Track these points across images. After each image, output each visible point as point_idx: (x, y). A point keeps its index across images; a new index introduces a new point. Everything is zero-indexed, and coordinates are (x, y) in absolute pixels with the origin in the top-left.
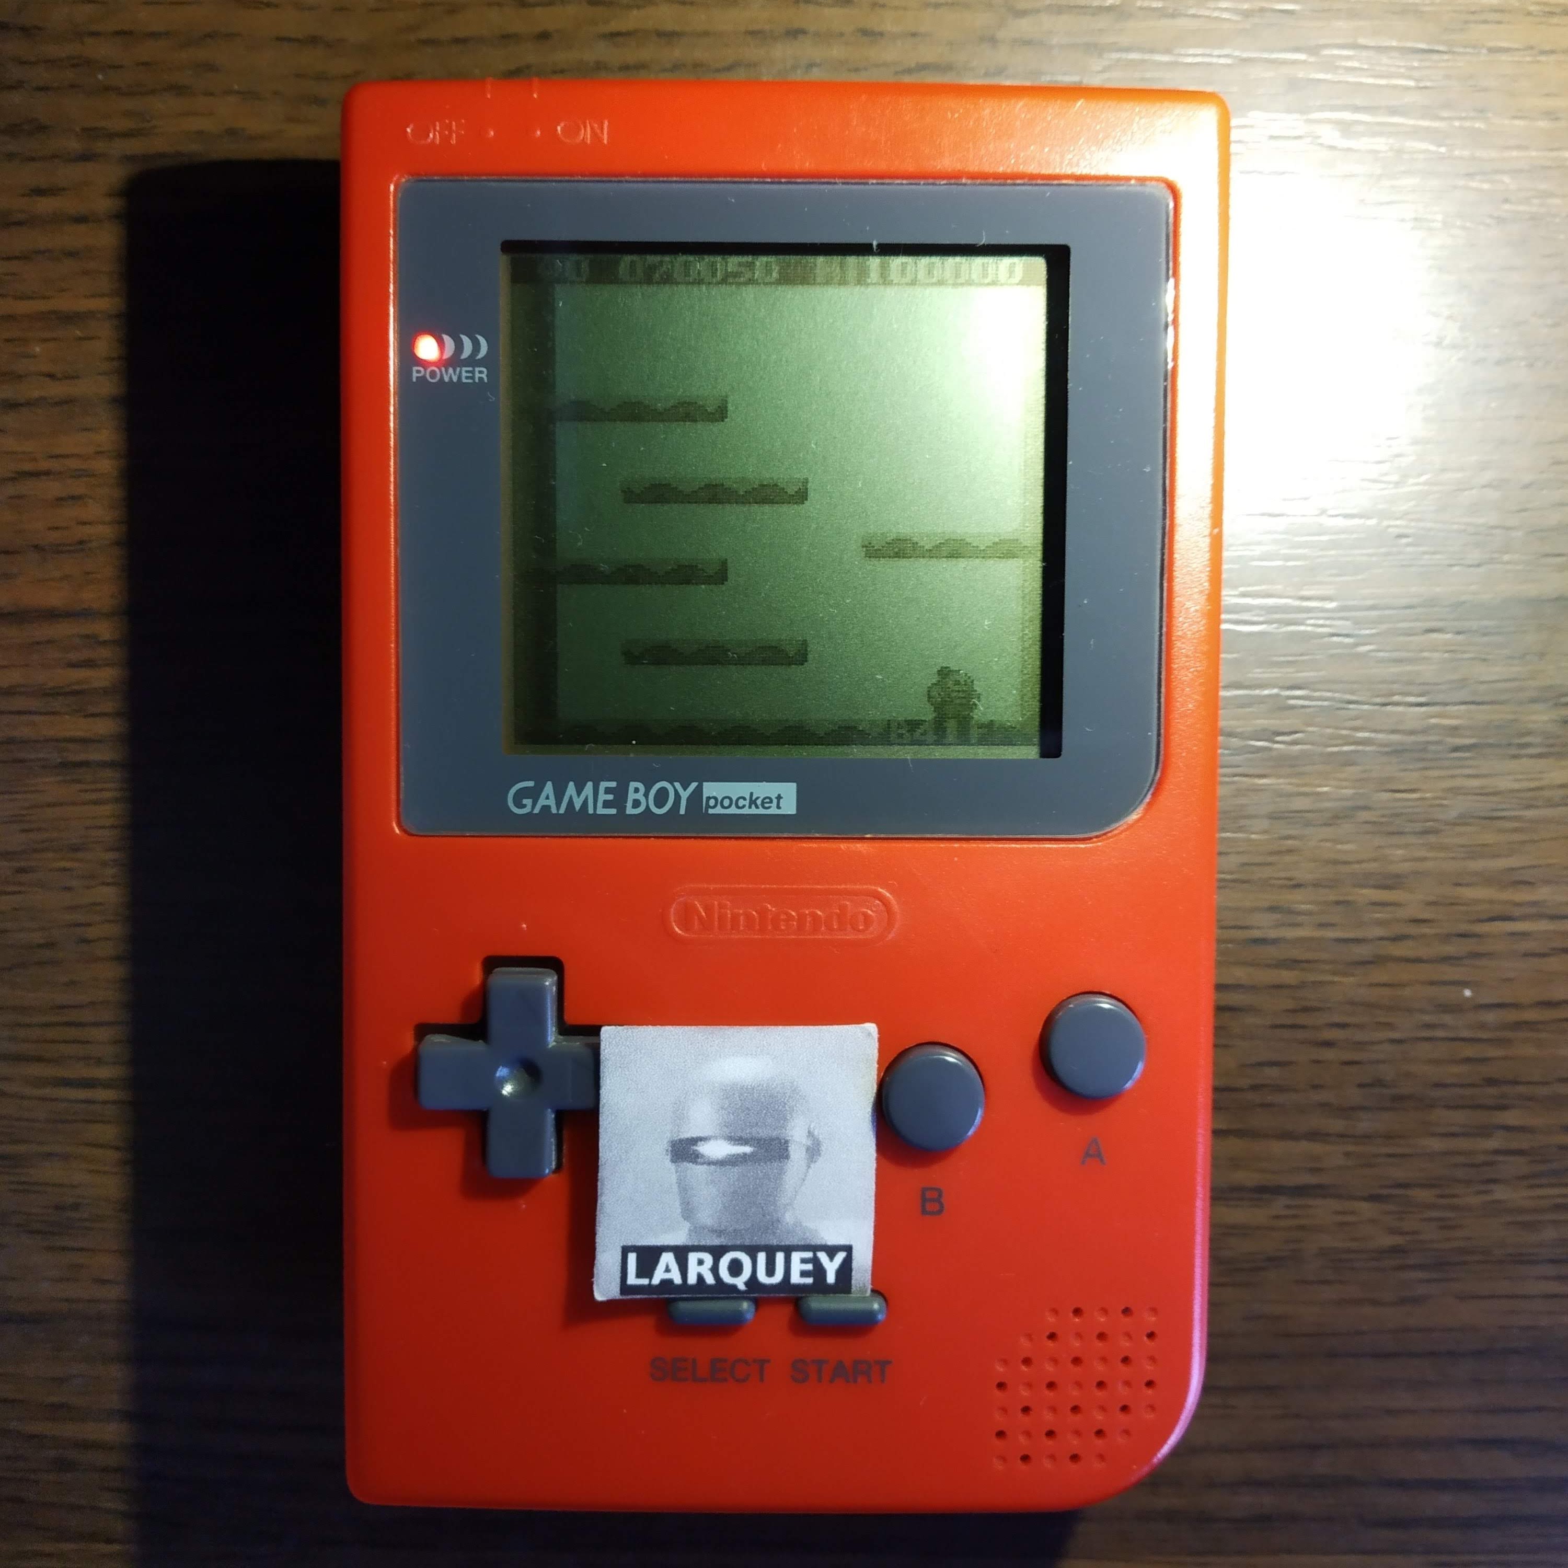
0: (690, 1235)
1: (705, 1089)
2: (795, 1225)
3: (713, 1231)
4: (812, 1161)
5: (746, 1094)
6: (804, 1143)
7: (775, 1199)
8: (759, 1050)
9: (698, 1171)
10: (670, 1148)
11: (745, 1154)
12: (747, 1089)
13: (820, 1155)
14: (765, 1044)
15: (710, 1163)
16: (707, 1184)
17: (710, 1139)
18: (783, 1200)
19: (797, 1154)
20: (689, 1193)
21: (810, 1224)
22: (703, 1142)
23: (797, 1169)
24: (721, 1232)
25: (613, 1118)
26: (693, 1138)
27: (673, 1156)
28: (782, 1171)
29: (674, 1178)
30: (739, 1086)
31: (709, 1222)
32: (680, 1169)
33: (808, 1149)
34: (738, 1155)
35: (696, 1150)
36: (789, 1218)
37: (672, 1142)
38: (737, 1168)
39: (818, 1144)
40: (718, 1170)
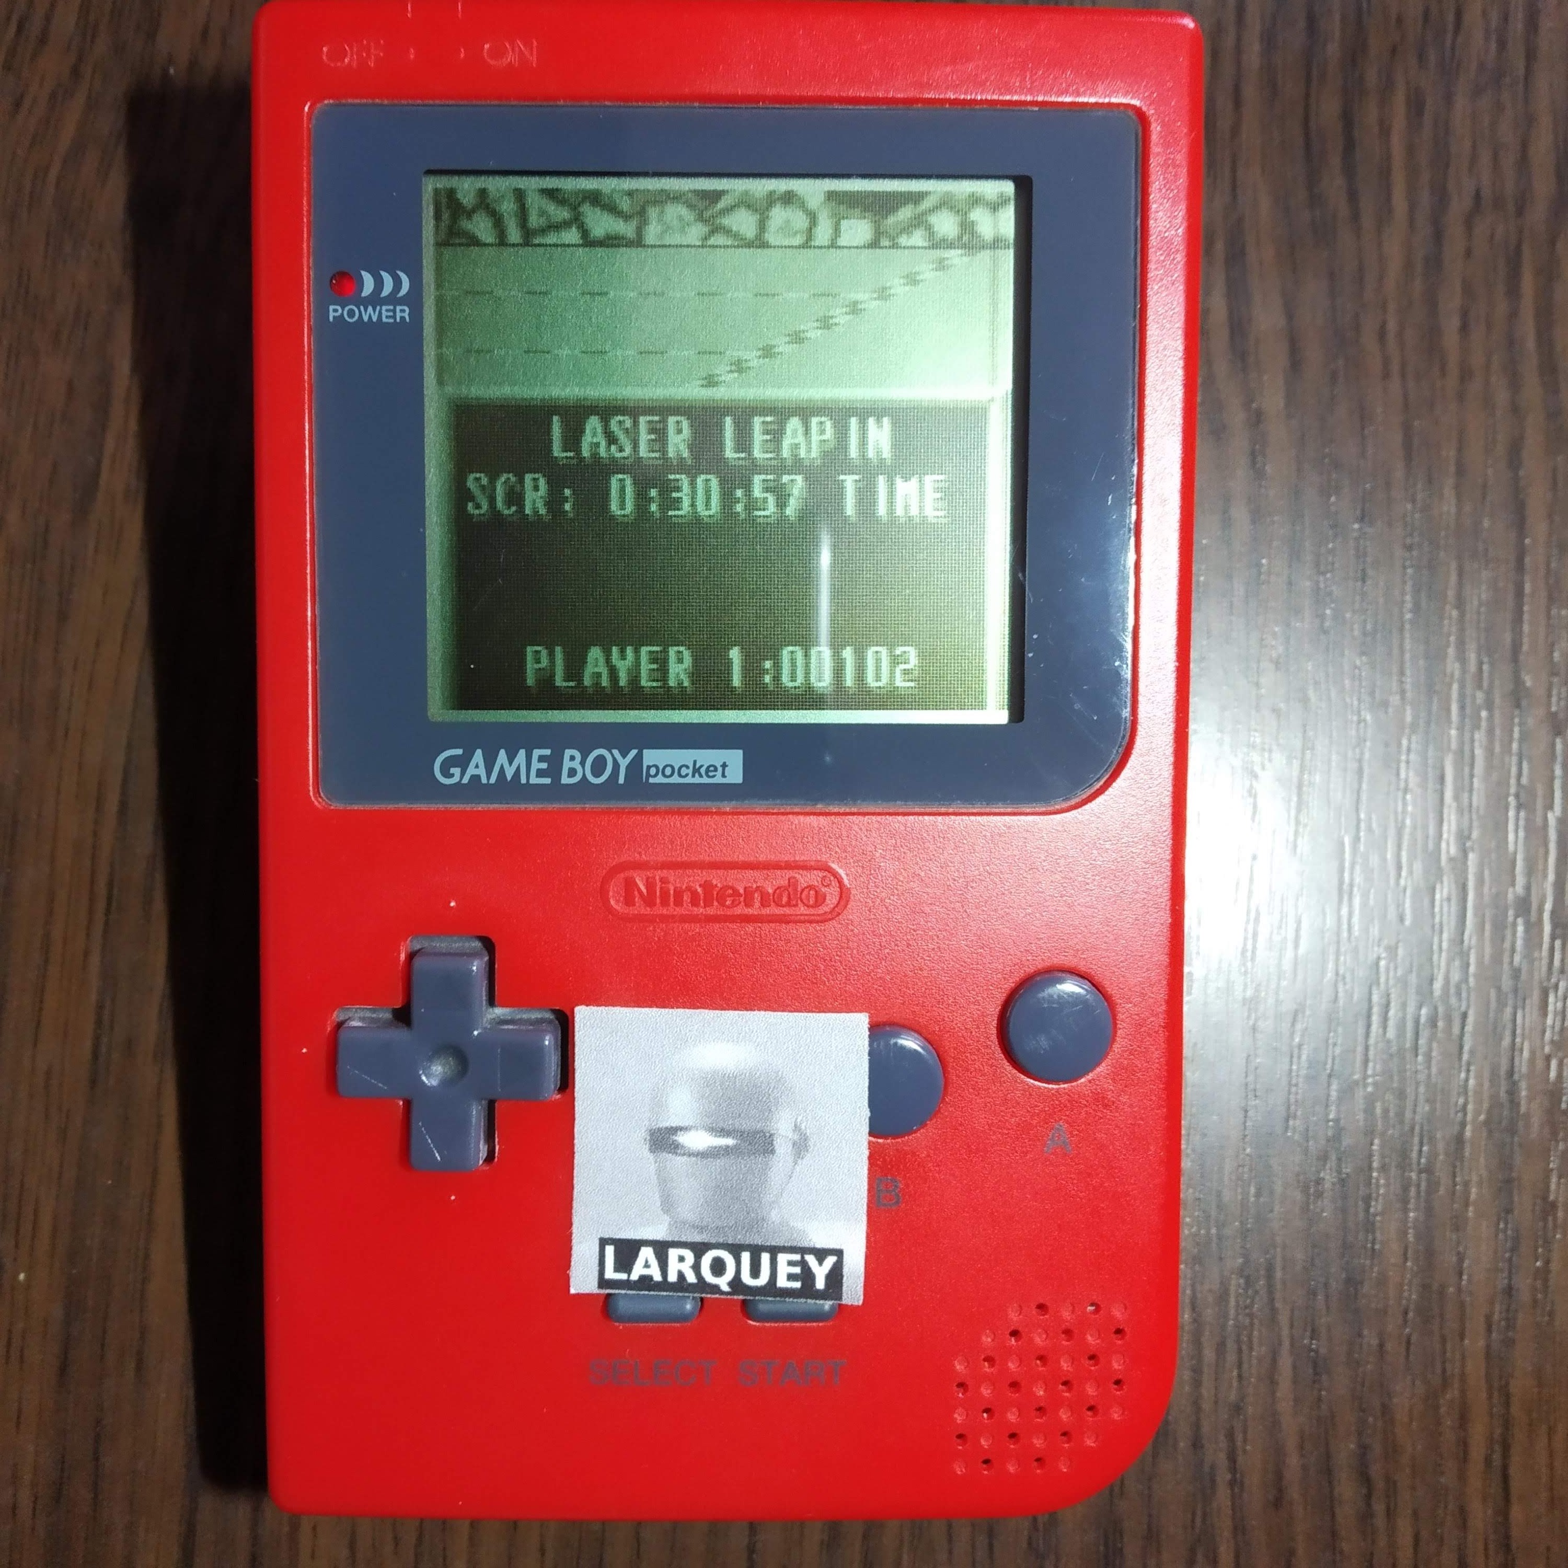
0: (671, 1230)
1: (685, 1077)
2: (781, 1224)
3: (694, 1227)
4: (799, 1158)
5: (728, 1083)
6: (790, 1137)
7: (759, 1196)
8: (741, 1036)
9: (678, 1163)
10: (649, 1137)
12: (729, 1077)
13: (807, 1151)
16: (687, 1176)
17: (690, 1129)
18: (768, 1198)
20: (668, 1185)
22: (682, 1132)
23: (783, 1165)
24: (702, 1228)
25: (588, 1103)
26: (672, 1127)
27: (651, 1146)
28: (767, 1167)
30: (719, 1074)
31: (689, 1216)
32: (658, 1160)
34: (719, 1147)
35: (676, 1140)
36: (774, 1217)
37: (650, 1130)
38: (718, 1160)
39: (805, 1140)
40: (699, 1162)
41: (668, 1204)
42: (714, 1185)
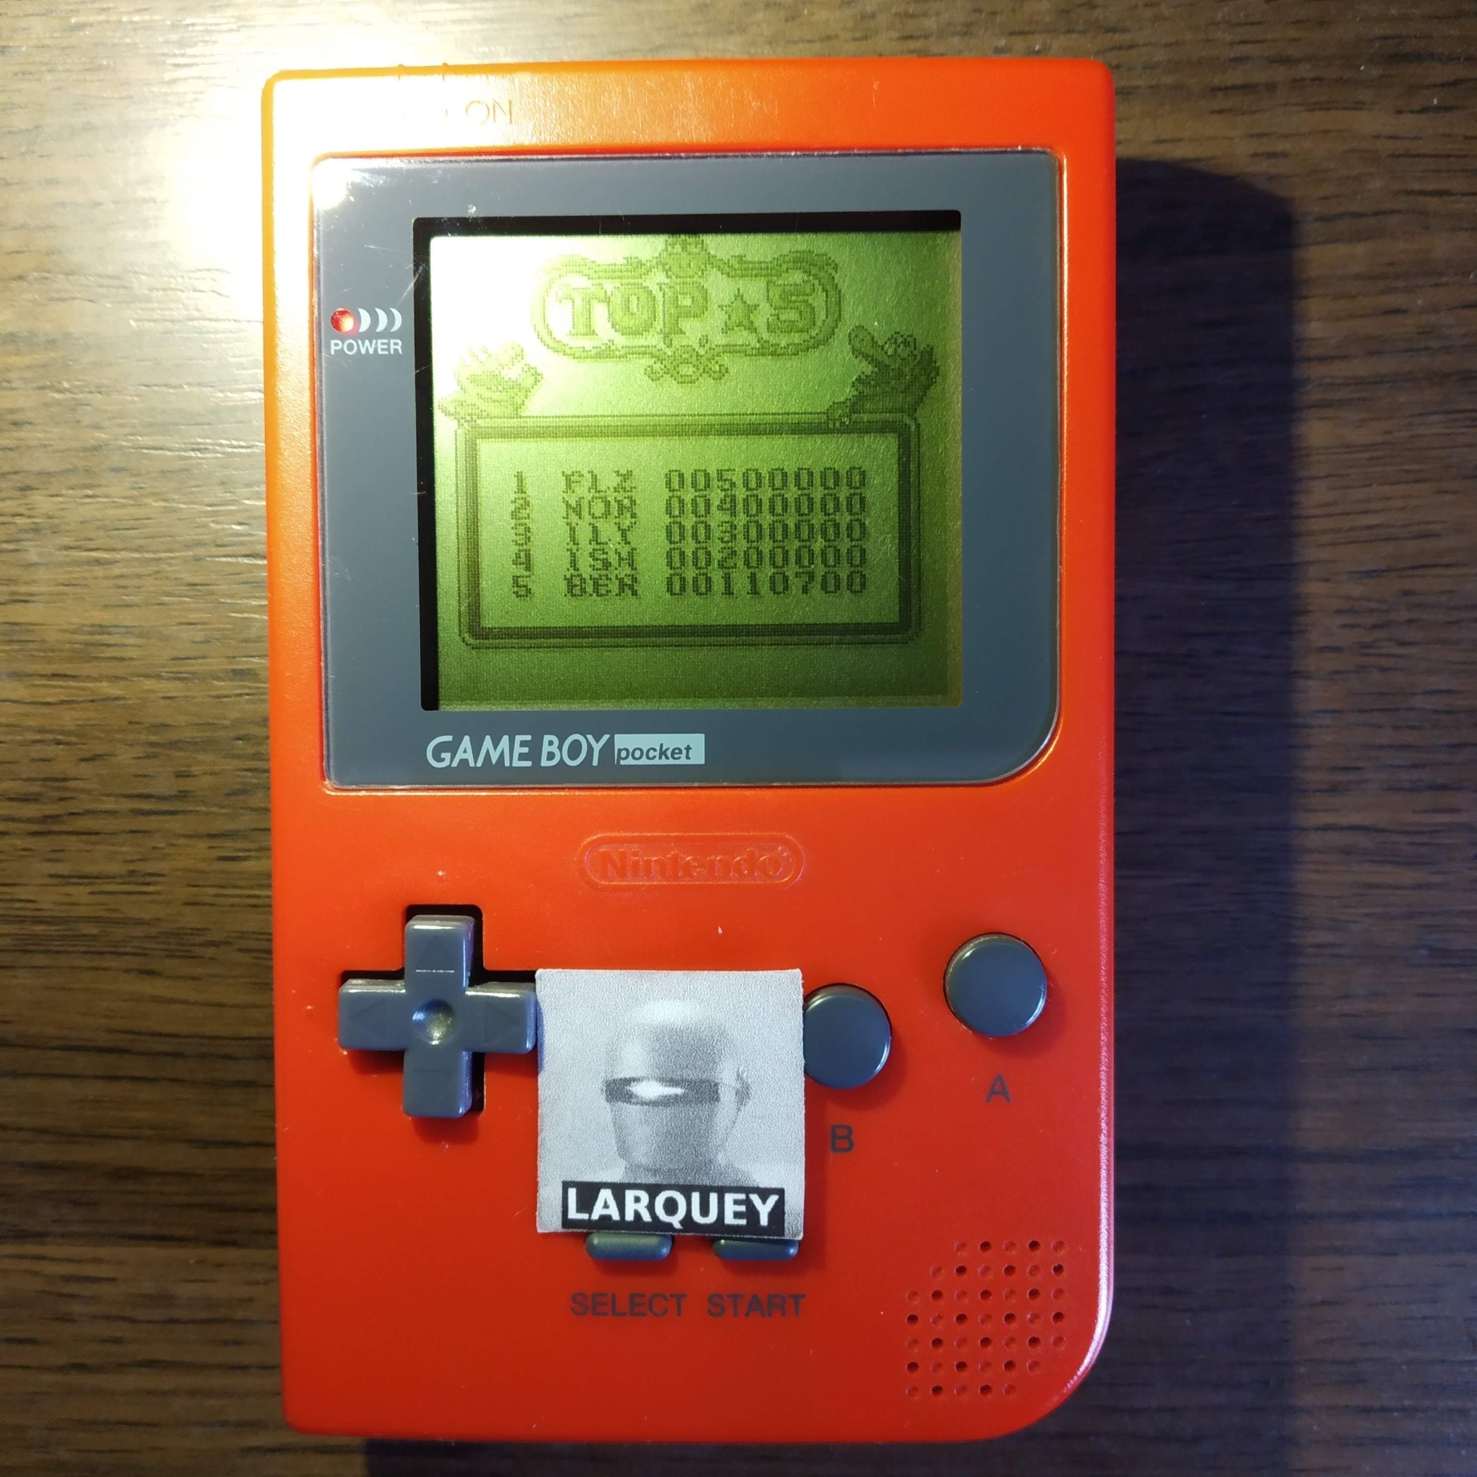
0: (627, 1174)
1: (636, 1032)
2: (726, 1167)
5: (675, 1037)
7: (707, 1140)
8: (686, 994)
9: (632, 1111)
11: (677, 1096)
12: (674, 1032)
13: (749, 1098)
14: (692, 988)
18: (715, 1142)
20: (624, 1131)
22: (635, 1083)
23: (727, 1112)
25: (550, 1058)
30: (668, 1029)
31: (643, 1160)
32: (615, 1108)
34: (670, 1096)
35: (630, 1091)
38: (669, 1108)
39: (747, 1088)
40: (651, 1110)
41: (624, 1150)
42: (665, 1130)
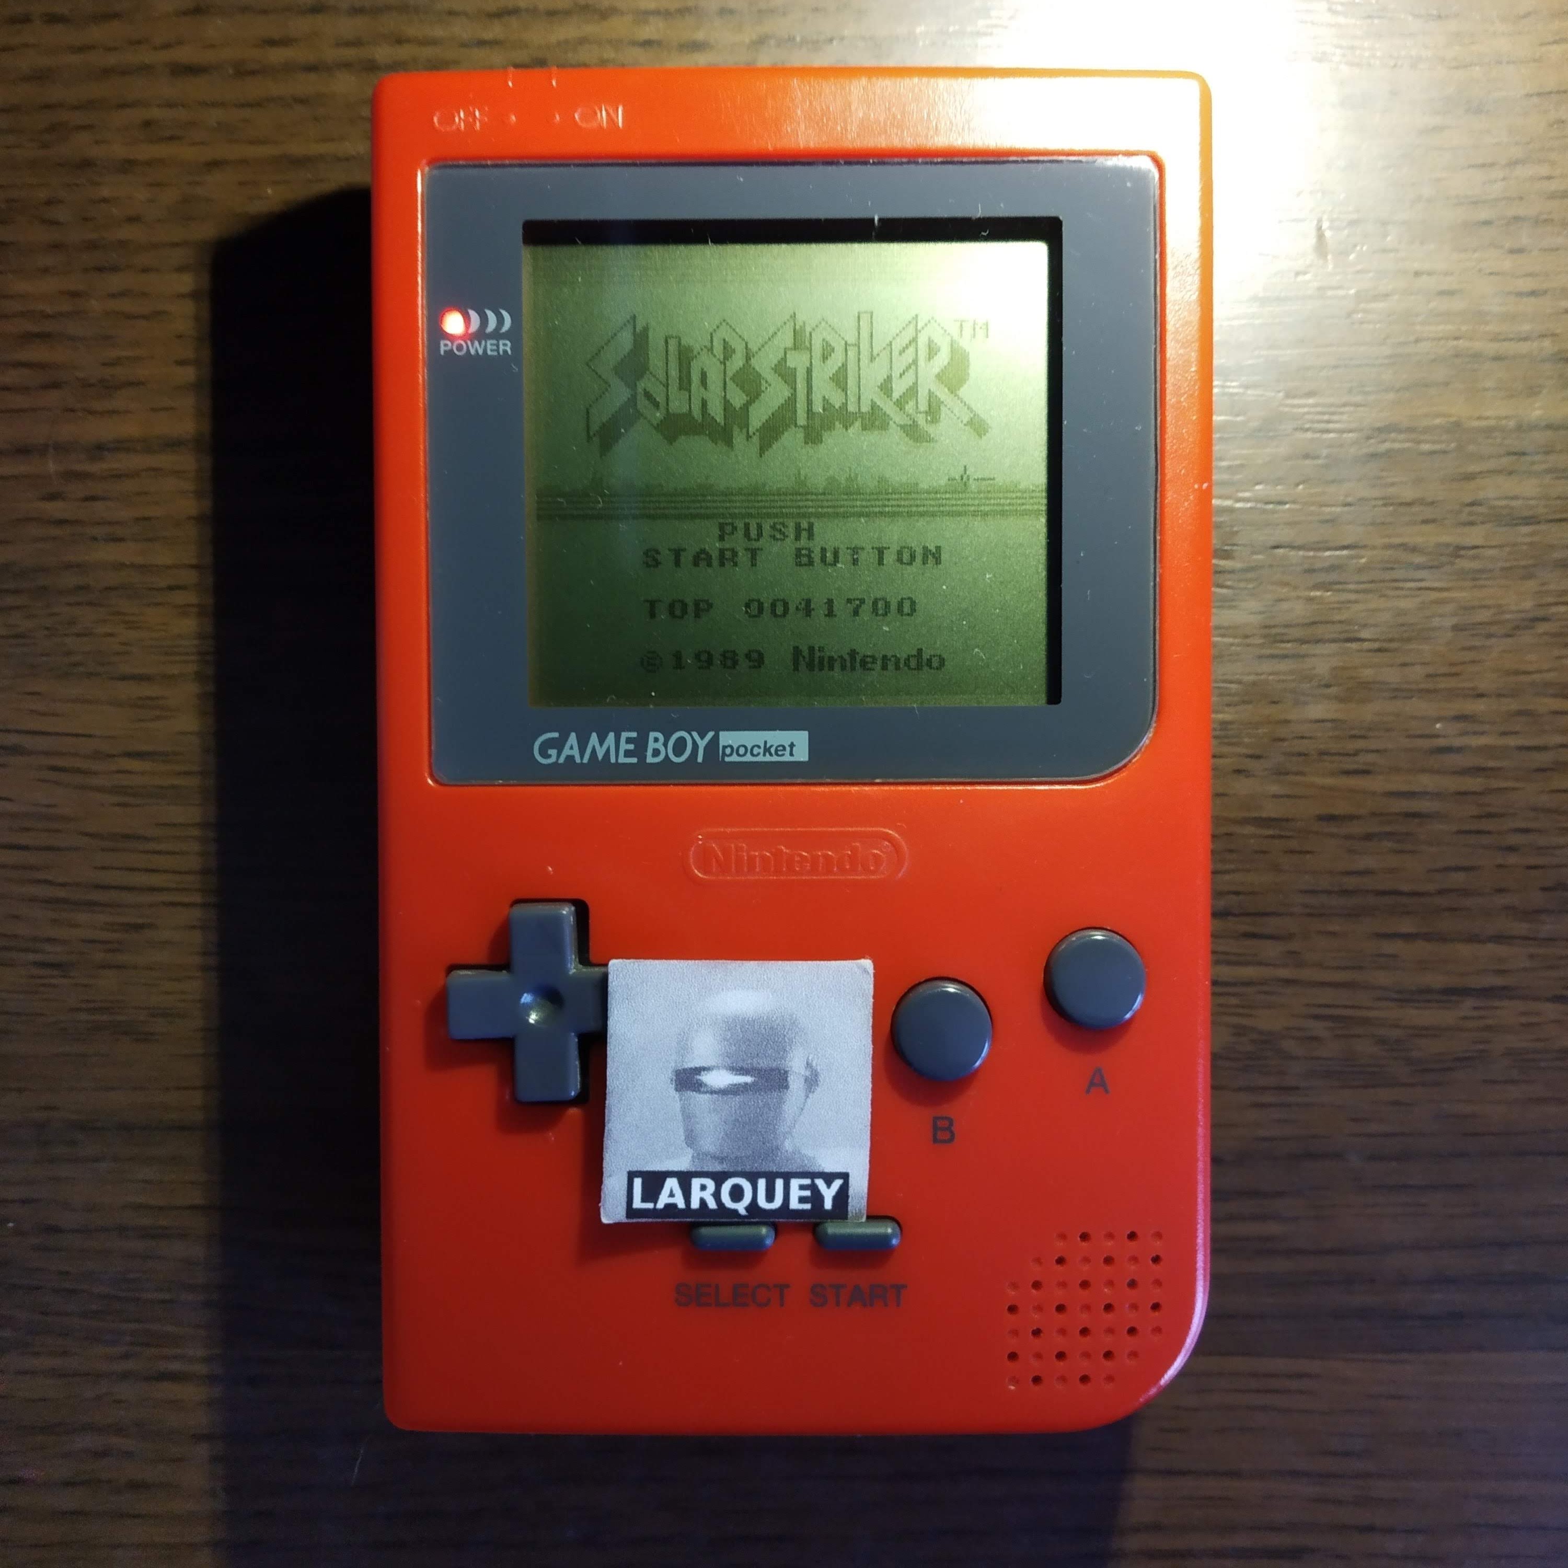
0: (694, 1162)
1: (708, 1022)
2: (793, 1153)
3: (714, 1157)
4: (810, 1092)
5: (747, 1026)
6: (803, 1073)
7: (774, 1128)
8: (760, 984)
9: (701, 1100)
10: (674, 1078)
11: (746, 1084)
12: (748, 1021)
13: (818, 1085)
14: (766, 978)
15: (713, 1092)
16: (710, 1112)
17: (713, 1069)
18: (782, 1129)
19: (796, 1084)
20: (692, 1120)
21: (808, 1152)
22: (706, 1072)
23: (796, 1099)
24: (723, 1159)
25: (620, 1048)
26: (696, 1068)
27: (677, 1085)
28: (781, 1101)
29: (678, 1106)
30: (740, 1019)
31: (711, 1149)
32: (683, 1098)
33: (806, 1080)
34: (739, 1084)
35: (700, 1080)
36: (788, 1145)
37: (676, 1072)
38: (738, 1097)
39: (816, 1075)
40: (720, 1098)
42: (734, 1118)
